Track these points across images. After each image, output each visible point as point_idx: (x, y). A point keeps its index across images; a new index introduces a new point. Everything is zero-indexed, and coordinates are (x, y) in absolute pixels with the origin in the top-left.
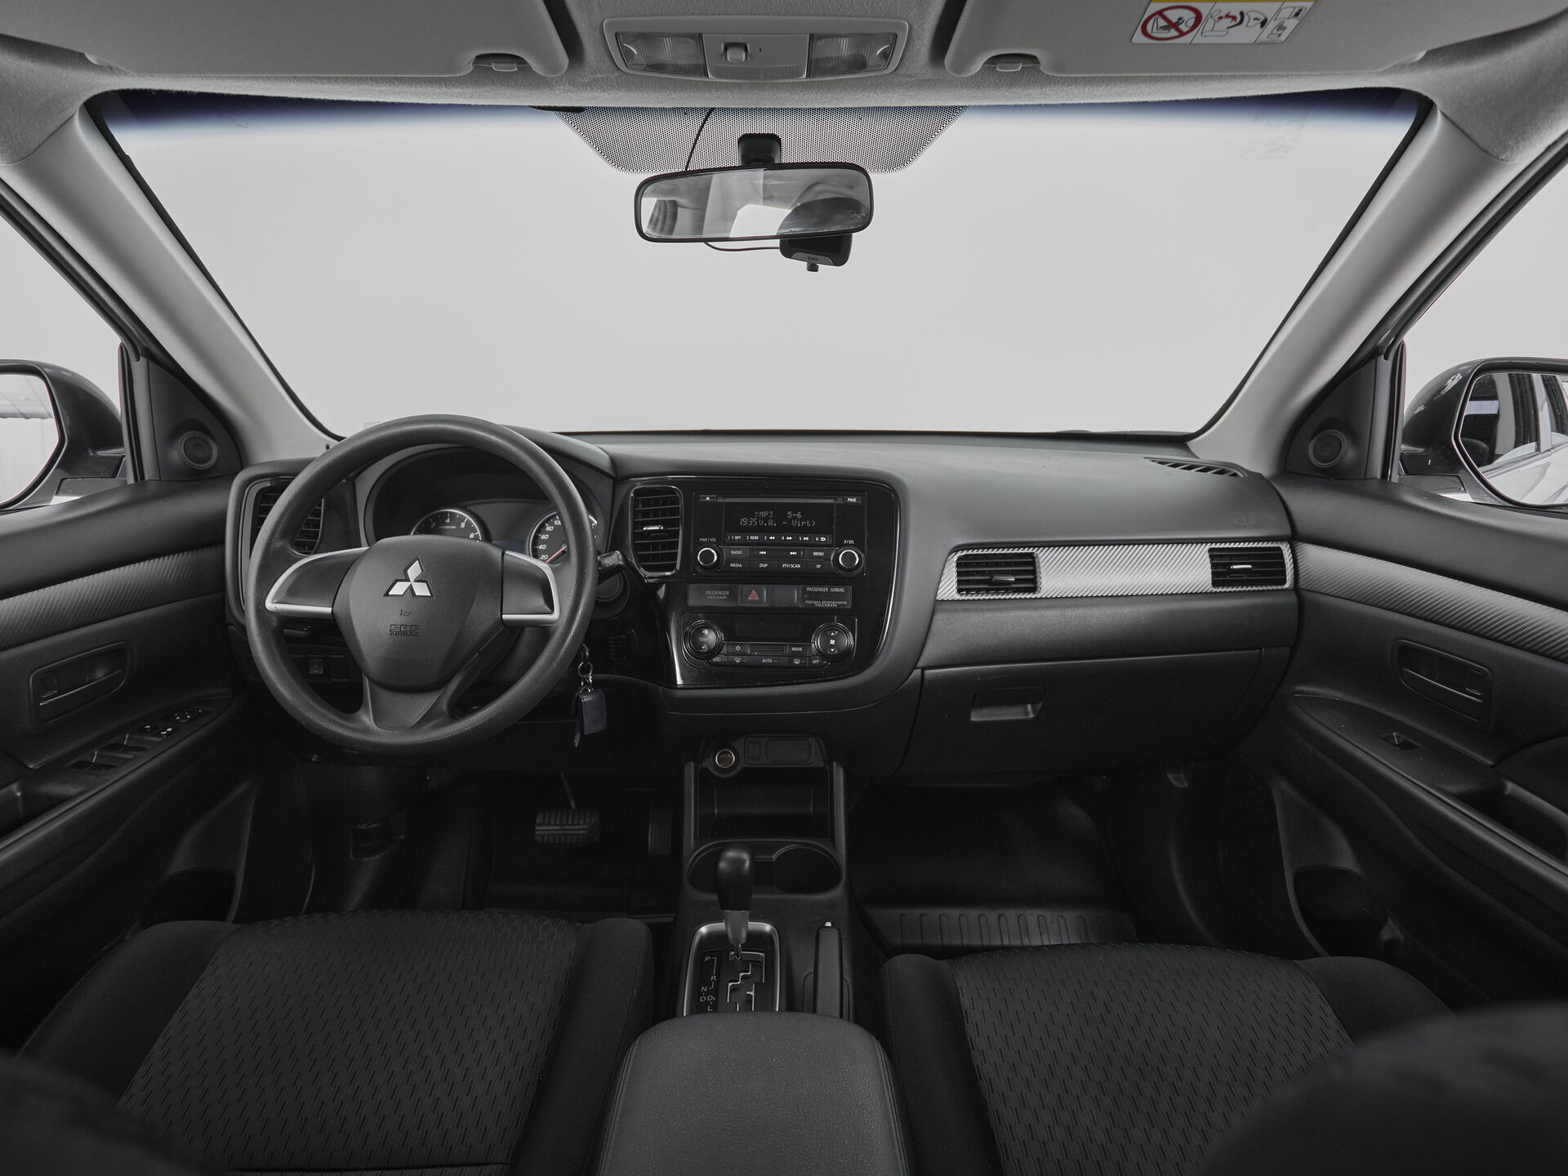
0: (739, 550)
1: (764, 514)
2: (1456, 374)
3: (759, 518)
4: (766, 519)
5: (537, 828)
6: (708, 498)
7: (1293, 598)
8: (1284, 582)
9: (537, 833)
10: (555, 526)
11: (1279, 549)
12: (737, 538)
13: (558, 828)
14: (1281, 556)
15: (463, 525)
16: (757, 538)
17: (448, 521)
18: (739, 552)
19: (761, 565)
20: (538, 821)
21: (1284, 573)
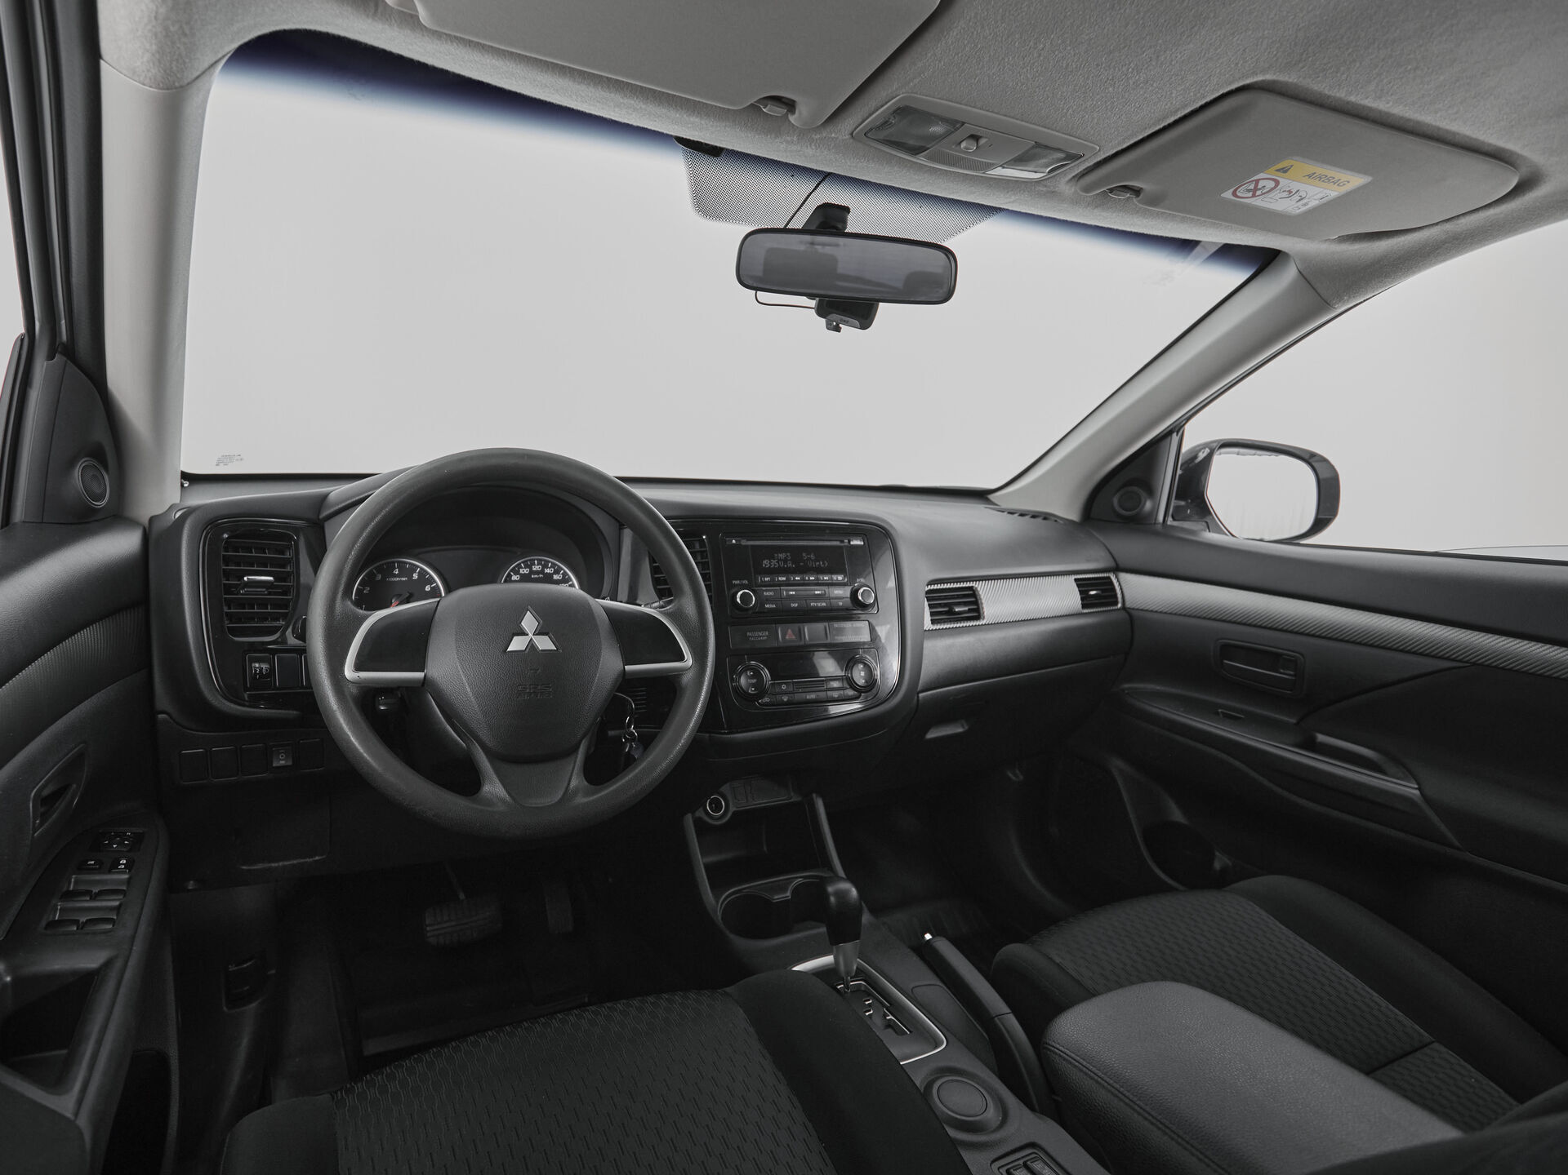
0: (771, 591)
1: (782, 556)
2: (1205, 448)
3: (779, 560)
4: (785, 561)
5: (428, 929)
6: (734, 541)
7: (1123, 614)
8: (1116, 603)
9: (429, 934)
10: (521, 575)
11: (1109, 578)
12: (766, 579)
13: (453, 923)
14: (1111, 583)
15: (415, 576)
16: (784, 579)
17: (396, 572)
18: (771, 593)
19: (793, 605)
20: (427, 923)
21: (1115, 596)
